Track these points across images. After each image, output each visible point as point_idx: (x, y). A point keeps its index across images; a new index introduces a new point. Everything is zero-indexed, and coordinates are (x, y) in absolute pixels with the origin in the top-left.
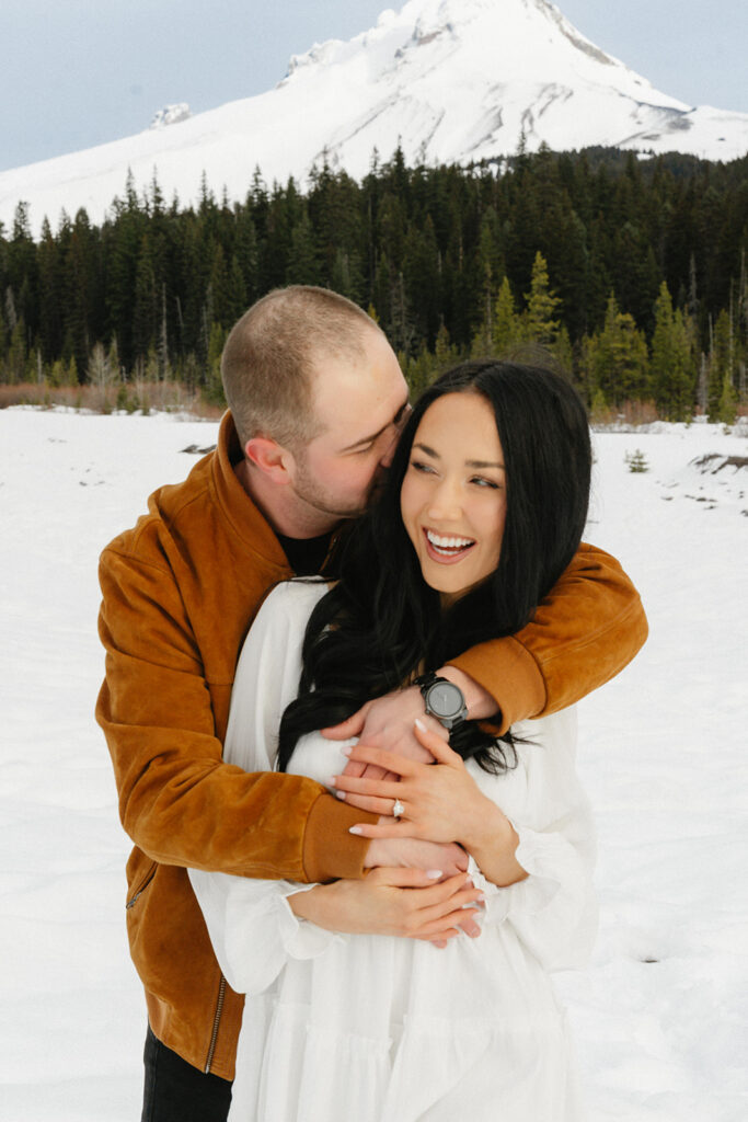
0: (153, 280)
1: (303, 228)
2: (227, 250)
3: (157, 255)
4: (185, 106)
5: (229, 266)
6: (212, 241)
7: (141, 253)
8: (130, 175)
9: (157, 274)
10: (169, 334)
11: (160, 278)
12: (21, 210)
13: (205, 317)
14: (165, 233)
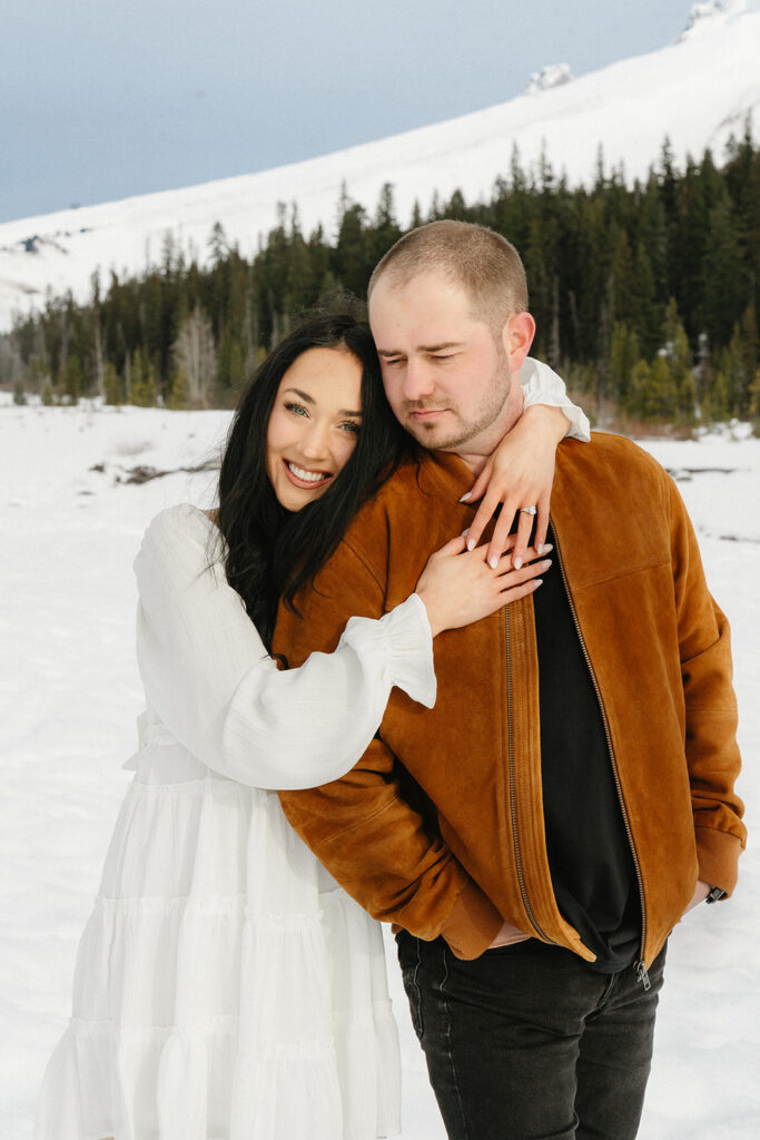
0: (543, 273)
1: (722, 211)
2: (632, 236)
3: (548, 243)
4: (565, 68)
5: (634, 255)
6: (614, 225)
7: (529, 241)
8: (516, 151)
9: (547, 266)
10: (561, 335)
11: (551, 269)
12: (387, 190)
13: (605, 315)
14: (558, 216)
